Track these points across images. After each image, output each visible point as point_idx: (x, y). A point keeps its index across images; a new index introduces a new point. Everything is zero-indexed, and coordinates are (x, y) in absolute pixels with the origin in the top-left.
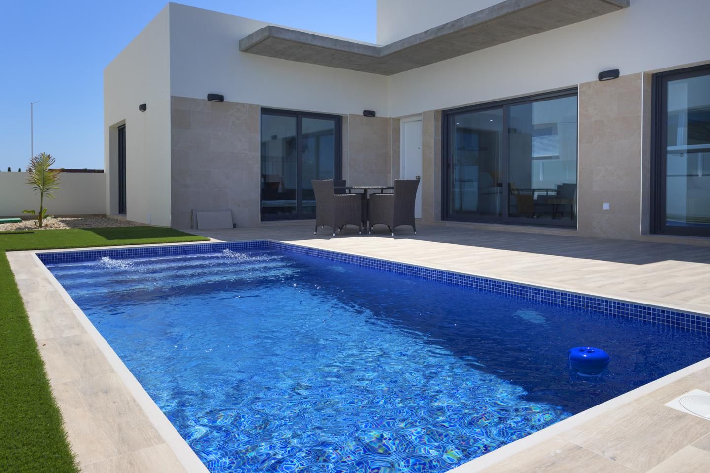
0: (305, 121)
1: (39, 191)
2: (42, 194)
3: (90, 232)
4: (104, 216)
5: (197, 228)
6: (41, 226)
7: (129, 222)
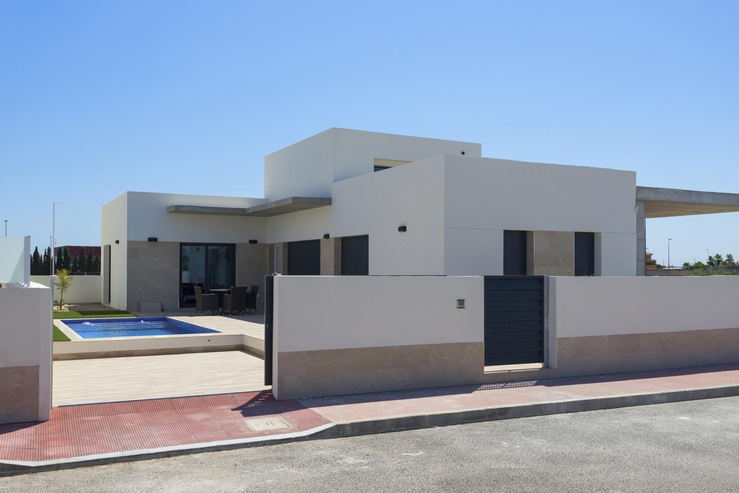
0: (210, 248)
1: (60, 290)
2: (62, 291)
3: (78, 313)
4: (100, 304)
5: (141, 311)
6: (61, 310)
7: (112, 308)
